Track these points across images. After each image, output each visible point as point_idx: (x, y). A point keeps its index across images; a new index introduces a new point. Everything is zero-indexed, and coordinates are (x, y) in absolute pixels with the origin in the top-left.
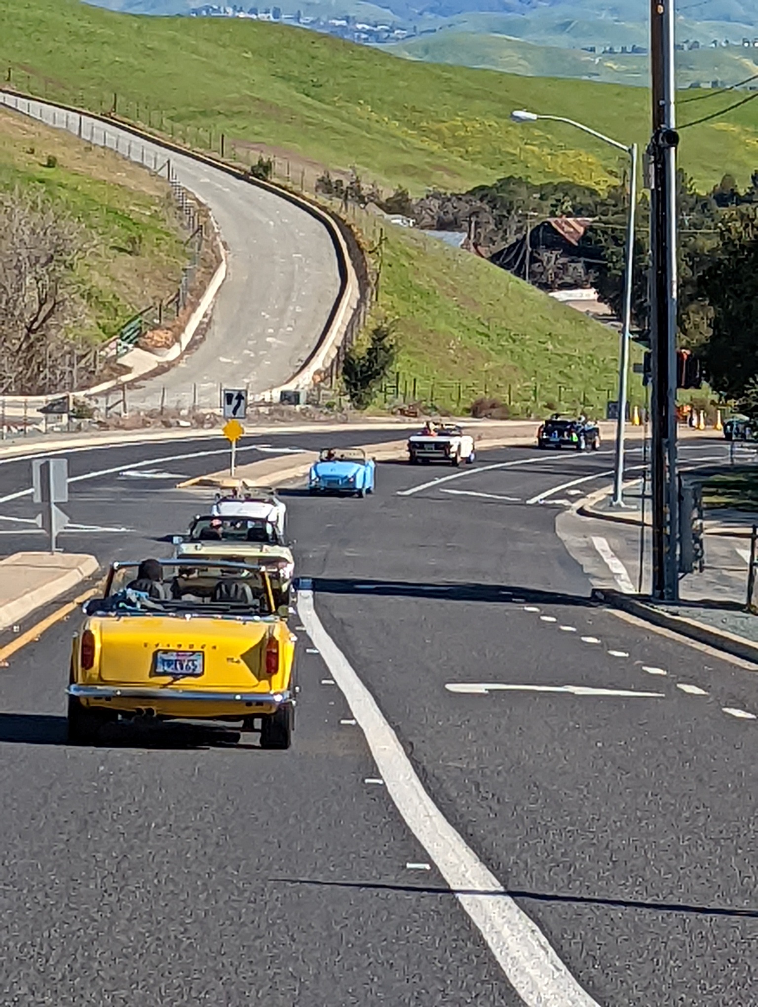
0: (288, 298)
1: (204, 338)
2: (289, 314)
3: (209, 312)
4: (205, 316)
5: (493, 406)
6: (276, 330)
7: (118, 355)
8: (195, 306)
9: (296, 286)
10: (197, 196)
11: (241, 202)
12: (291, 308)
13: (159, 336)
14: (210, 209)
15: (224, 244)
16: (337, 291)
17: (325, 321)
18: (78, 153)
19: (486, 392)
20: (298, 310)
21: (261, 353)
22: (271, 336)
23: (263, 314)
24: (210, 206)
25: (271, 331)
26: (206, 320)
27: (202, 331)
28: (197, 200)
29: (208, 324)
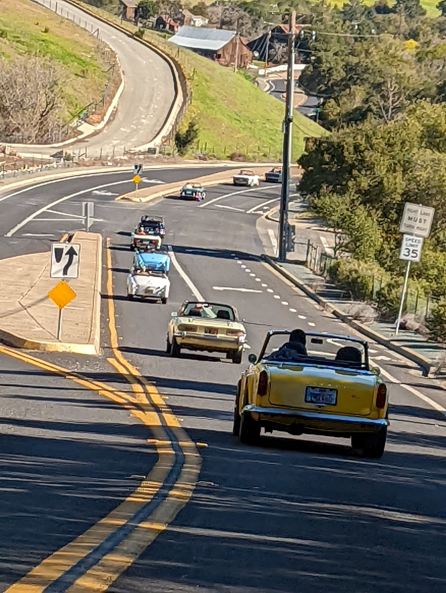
0: (151, 100)
1: (114, 119)
2: (152, 108)
3: (116, 106)
4: (114, 108)
5: (240, 156)
6: (146, 116)
7: (77, 126)
8: (110, 103)
9: (155, 95)
10: (111, 47)
11: (130, 50)
12: (152, 105)
13: (95, 118)
14: (116, 54)
15: (123, 72)
16: (173, 98)
17: (167, 113)
18: (57, 24)
19: (237, 148)
20: (156, 106)
21: (139, 127)
22: (143, 119)
23: (140, 108)
24: (116, 52)
25: (143, 116)
26: (115, 110)
27: (114, 115)
28: (111, 49)
29: (116, 112)
